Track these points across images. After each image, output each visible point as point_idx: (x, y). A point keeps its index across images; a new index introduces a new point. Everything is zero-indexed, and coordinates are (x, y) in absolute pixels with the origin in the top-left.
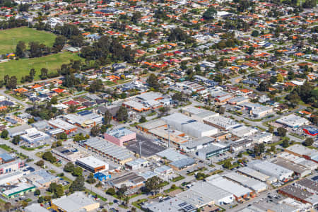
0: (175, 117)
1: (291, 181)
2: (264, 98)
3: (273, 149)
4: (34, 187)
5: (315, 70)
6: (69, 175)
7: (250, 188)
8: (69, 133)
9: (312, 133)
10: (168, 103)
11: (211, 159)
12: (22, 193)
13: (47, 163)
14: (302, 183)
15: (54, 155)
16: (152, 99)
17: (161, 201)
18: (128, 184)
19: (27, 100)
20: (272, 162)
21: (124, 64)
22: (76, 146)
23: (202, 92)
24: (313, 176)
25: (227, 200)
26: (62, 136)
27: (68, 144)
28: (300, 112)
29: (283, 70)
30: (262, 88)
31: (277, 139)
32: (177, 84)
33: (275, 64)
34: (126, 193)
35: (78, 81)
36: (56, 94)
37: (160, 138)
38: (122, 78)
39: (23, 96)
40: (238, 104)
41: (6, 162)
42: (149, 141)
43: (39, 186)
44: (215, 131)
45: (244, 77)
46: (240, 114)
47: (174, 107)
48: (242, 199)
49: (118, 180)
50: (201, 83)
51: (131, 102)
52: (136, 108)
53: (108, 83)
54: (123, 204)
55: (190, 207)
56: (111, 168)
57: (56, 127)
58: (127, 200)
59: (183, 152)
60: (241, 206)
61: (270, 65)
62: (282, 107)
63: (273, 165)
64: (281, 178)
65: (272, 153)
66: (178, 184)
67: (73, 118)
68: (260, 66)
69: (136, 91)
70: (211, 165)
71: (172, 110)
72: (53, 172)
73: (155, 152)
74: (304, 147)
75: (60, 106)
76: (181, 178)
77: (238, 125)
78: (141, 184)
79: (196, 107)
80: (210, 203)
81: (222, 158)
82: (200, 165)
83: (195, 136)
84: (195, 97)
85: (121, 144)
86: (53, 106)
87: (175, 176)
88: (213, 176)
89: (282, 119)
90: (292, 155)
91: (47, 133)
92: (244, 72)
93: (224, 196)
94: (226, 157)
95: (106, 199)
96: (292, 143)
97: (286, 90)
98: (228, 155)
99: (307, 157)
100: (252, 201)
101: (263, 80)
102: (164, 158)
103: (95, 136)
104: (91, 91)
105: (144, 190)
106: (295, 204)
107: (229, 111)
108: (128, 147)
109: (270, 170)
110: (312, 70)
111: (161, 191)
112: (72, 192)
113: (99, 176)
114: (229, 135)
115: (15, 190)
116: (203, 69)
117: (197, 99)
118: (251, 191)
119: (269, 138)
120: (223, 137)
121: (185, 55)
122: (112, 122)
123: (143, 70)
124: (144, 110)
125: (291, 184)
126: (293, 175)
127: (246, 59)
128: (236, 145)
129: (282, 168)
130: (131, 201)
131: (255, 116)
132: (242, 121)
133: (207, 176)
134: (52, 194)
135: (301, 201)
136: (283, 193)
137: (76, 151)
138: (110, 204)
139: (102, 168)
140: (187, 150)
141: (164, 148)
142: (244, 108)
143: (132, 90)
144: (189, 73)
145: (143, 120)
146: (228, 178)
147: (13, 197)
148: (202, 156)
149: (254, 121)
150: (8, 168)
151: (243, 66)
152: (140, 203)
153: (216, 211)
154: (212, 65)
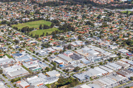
0: (86, 48)
1: (121, 69)
2: (114, 43)
3: (116, 59)
4: (41, 68)
5: (132, 35)
6: (52, 65)
7: (108, 71)
8: (53, 52)
9: (129, 55)
10: (84, 44)
11: (96, 62)
12: (37, 70)
13: (46, 61)
14: (124, 70)
15: (48, 59)
16: (79, 43)
17: (79, 74)
18: (69, 68)
19: (41, 42)
20: (116, 63)
21: (71, 32)
22: (55, 56)
23: (95, 41)
24: (128, 68)
25: (100, 75)
26: (51, 53)
27: (53, 55)
28: (126, 48)
29: (121, 34)
30: (114, 40)
31: (118, 56)
32: (87, 38)
33: (119, 33)
34: (69, 71)
35: (57, 37)
36: (50, 40)
37: (80, 55)
38: (70, 36)
39: (40, 41)
40: (106, 45)
41: (34, 60)
42: (77, 56)
43: (43, 68)
44: (98, 53)
45: (109, 37)
46: (106, 48)
47: (86, 45)
48: (105, 75)
49: (66, 67)
50: (95, 38)
51: (73, 43)
52: (74, 45)
53: (66, 37)
54: (67, 74)
55: (88, 76)
56: (65, 63)
57: (49, 50)
58: (69, 73)
59: (87, 59)
60: (104, 77)
61: (117, 33)
62: (120, 46)
63: (116, 64)
64: (118, 69)
65: (116, 61)
66: (85, 69)
67: (55, 48)
68: (114, 33)
69: (74, 40)
70: (96, 64)
71: (85, 46)
72: (47, 64)
73: (79, 59)
74: (126, 59)
75: (51, 44)
76: (86, 67)
77: (105, 51)
78: (73, 68)
79: (93, 45)
80: (94, 75)
81: (99, 62)
82: (92, 64)
83: (91, 54)
84: (93, 42)
85: (68, 56)
86: (49, 44)
87: (84, 67)
88: (96, 67)
89: (120, 50)
90: (122, 62)
91: (46, 52)
92: (108, 35)
93: (99, 73)
94: (100, 61)
95: (62, 73)
96: (122, 58)
97: (122, 41)
98: (102, 61)
99: (127, 62)
100: (108, 75)
101: (115, 38)
102: (81, 61)
103: (61, 53)
104: (61, 40)
105: (74, 71)
106: (122, 77)
107: (103, 47)
108: (70, 57)
109: (114, 66)
110: (131, 35)
111: (79, 71)
112: (52, 70)
113: (61, 66)
114: (102, 55)
115: (36, 69)
116: (96, 34)
117: (93, 43)
118: (108, 72)
119: (115, 56)
120: (100, 55)
121: (90, 29)
122: (66, 49)
123: (77, 34)
124: (76, 46)
125: (121, 70)
126: (122, 68)
127: (110, 31)
128: (104, 58)
129: (118, 65)
130: (70, 74)
131: (111, 49)
132: (107, 50)
133: (94, 67)
134: (46, 71)
135: (124, 76)
136: (118, 73)
137: (55, 58)
138: (64, 74)
139: (62, 63)
140: (88, 59)
141: (81, 58)
142: (108, 46)
143: (73, 40)
144: (91, 35)
145: (76, 49)
146: (101, 68)
147: (35, 71)
148: (93, 61)
149: (111, 50)
150: (34, 62)
151: (109, 33)
152: (73, 75)
153: (96, 78)
154: (99, 33)
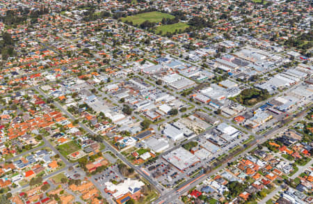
0: (245, 51)
1: (307, 78)
2: (276, 44)
4: (207, 77)
6: (217, 73)
7: (294, 80)
8: (206, 56)
9: (304, 59)
10: (238, 45)
12: (204, 80)
13: (205, 68)
16: (230, 43)
17: (261, 84)
20: (295, 70)
21: (209, 28)
22: (212, 62)
23: (249, 41)
25: (287, 84)
26: (204, 58)
27: (208, 60)
28: (294, 50)
29: (276, 32)
30: (272, 40)
31: (291, 61)
32: (236, 37)
36: (190, 40)
37: (243, 59)
38: (213, 34)
39: (177, 41)
40: (266, 46)
41: (189, 67)
42: (240, 61)
43: (209, 77)
44: (265, 57)
45: (262, 35)
46: (270, 50)
48: (292, 84)
51: (222, 44)
52: (226, 47)
55: (274, 87)
56: (232, 71)
57: (200, 54)
59: (257, 65)
60: (293, 87)
61: (270, 30)
62: (285, 48)
63: (297, 71)
64: (303, 76)
66: (263, 78)
67: (204, 50)
68: (266, 30)
69: (221, 40)
70: (272, 71)
71: (241, 48)
72: (210, 72)
73: (245, 65)
74: (304, 64)
76: (262, 75)
77: (272, 55)
78: (249, 77)
79: (250, 47)
80: (281, 86)
81: (274, 68)
83: (258, 59)
84: (247, 43)
85: (230, 61)
86: (192, 45)
88: (275, 75)
89: (289, 53)
90: (302, 68)
92: (260, 33)
95: (238, 83)
96: (299, 63)
97: (282, 41)
98: (276, 67)
99: (309, 69)
100: (297, 85)
103: (217, 58)
105: (251, 80)
107: (264, 49)
110: (288, 33)
113: (230, 74)
114: (271, 59)
115: (201, 78)
116: (244, 31)
119: (288, 60)
120: (269, 59)
121: (232, 25)
123: (218, 31)
124: (230, 48)
126: (307, 75)
127: (259, 28)
128: (276, 63)
129: (301, 72)
132: (273, 53)
133: (273, 75)
134: (216, 80)
136: (307, 83)
137: (214, 63)
138: (241, 84)
139: (229, 70)
141: (248, 64)
142: (270, 48)
144: (239, 33)
145: (232, 52)
148: (266, 67)
149: (277, 53)
150: (191, 70)
151: (259, 30)
153: (285, 89)
154: (246, 29)
